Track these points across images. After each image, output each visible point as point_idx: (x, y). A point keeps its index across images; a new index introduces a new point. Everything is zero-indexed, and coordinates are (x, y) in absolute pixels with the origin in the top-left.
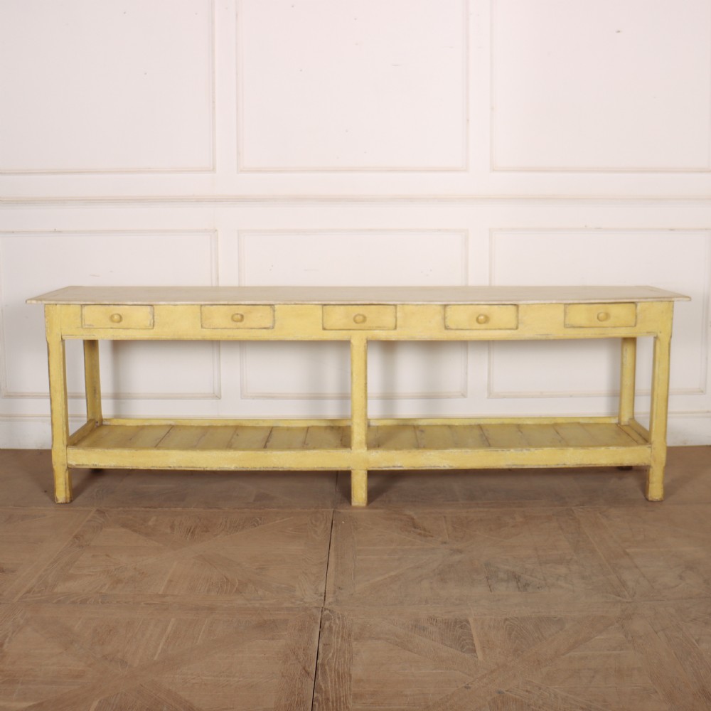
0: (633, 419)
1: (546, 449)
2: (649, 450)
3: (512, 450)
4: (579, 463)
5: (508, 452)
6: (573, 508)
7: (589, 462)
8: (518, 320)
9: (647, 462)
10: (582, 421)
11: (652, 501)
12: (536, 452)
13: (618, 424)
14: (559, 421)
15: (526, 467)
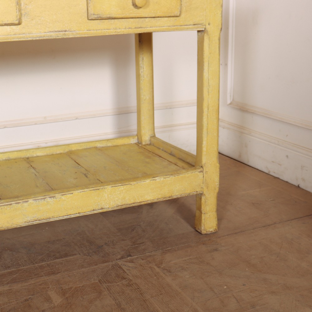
0: (154, 136)
1: (76, 192)
2: (201, 175)
3: (31, 201)
4: (120, 204)
5: (26, 204)
6: (120, 262)
7: (132, 201)
8: (20, 10)
9: (199, 190)
10: (99, 145)
11: (206, 235)
12: (63, 197)
13: (139, 144)
14: (74, 148)
15: (52, 220)
